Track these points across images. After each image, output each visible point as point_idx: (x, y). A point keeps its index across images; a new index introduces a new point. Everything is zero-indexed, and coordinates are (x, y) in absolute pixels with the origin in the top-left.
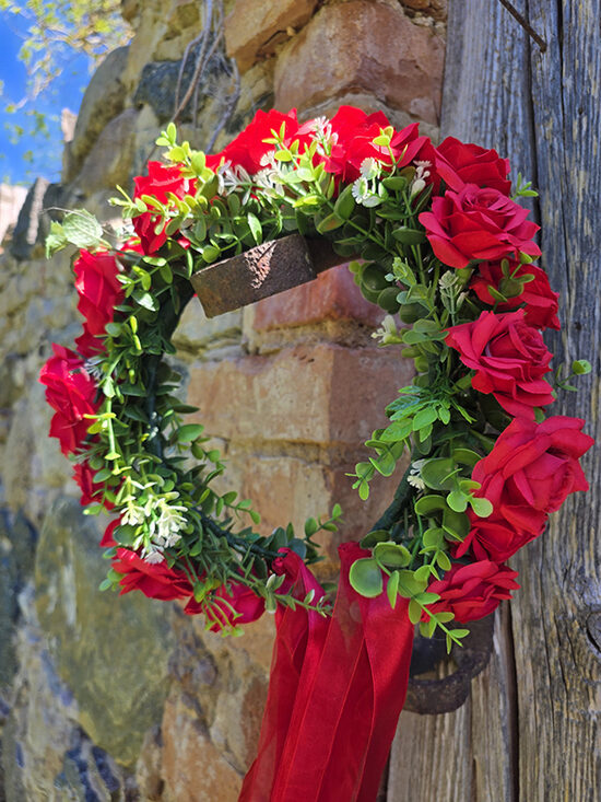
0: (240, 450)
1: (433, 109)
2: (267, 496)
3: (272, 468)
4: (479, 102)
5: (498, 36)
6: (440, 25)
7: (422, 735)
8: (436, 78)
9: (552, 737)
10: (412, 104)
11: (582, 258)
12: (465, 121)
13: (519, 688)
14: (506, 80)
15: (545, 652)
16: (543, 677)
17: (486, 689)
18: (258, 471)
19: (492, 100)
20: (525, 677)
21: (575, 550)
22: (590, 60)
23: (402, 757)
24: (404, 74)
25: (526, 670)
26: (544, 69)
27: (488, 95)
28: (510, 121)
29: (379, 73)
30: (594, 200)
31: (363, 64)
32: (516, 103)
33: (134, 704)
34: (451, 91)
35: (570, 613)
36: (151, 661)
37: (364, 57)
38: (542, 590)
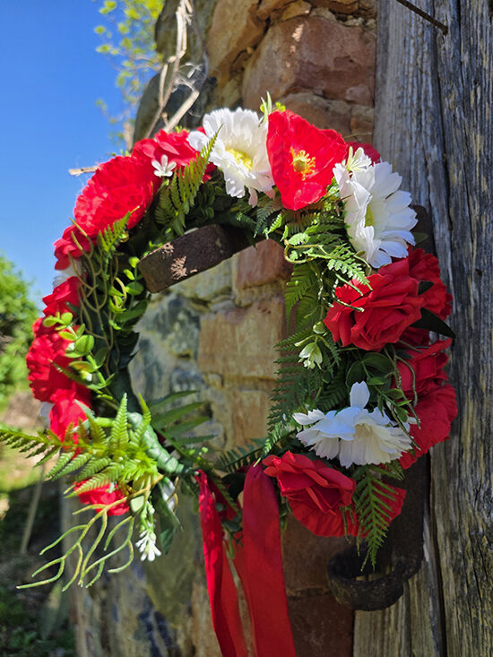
0: (231, 385)
1: (368, 93)
2: (247, 422)
3: (249, 399)
4: (401, 83)
5: (413, 25)
6: (371, 22)
7: (375, 628)
8: (369, 68)
9: (471, 641)
10: (348, 92)
11: (481, 211)
12: (392, 100)
13: (445, 593)
14: (419, 62)
15: (462, 563)
16: (462, 585)
17: (419, 591)
18: (241, 402)
19: (410, 80)
20: (448, 583)
21: (484, 473)
22: (482, 36)
23: (362, 645)
24: (338, 69)
25: (449, 577)
26: (447, 49)
27: (407, 76)
28: (423, 97)
29: (316, 73)
30: (488, 159)
31: (301, 69)
32: (427, 80)
33: (177, 581)
34: (382, 76)
35: (481, 530)
36: (187, 548)
37: (301, 62)
38: (459, 508)
